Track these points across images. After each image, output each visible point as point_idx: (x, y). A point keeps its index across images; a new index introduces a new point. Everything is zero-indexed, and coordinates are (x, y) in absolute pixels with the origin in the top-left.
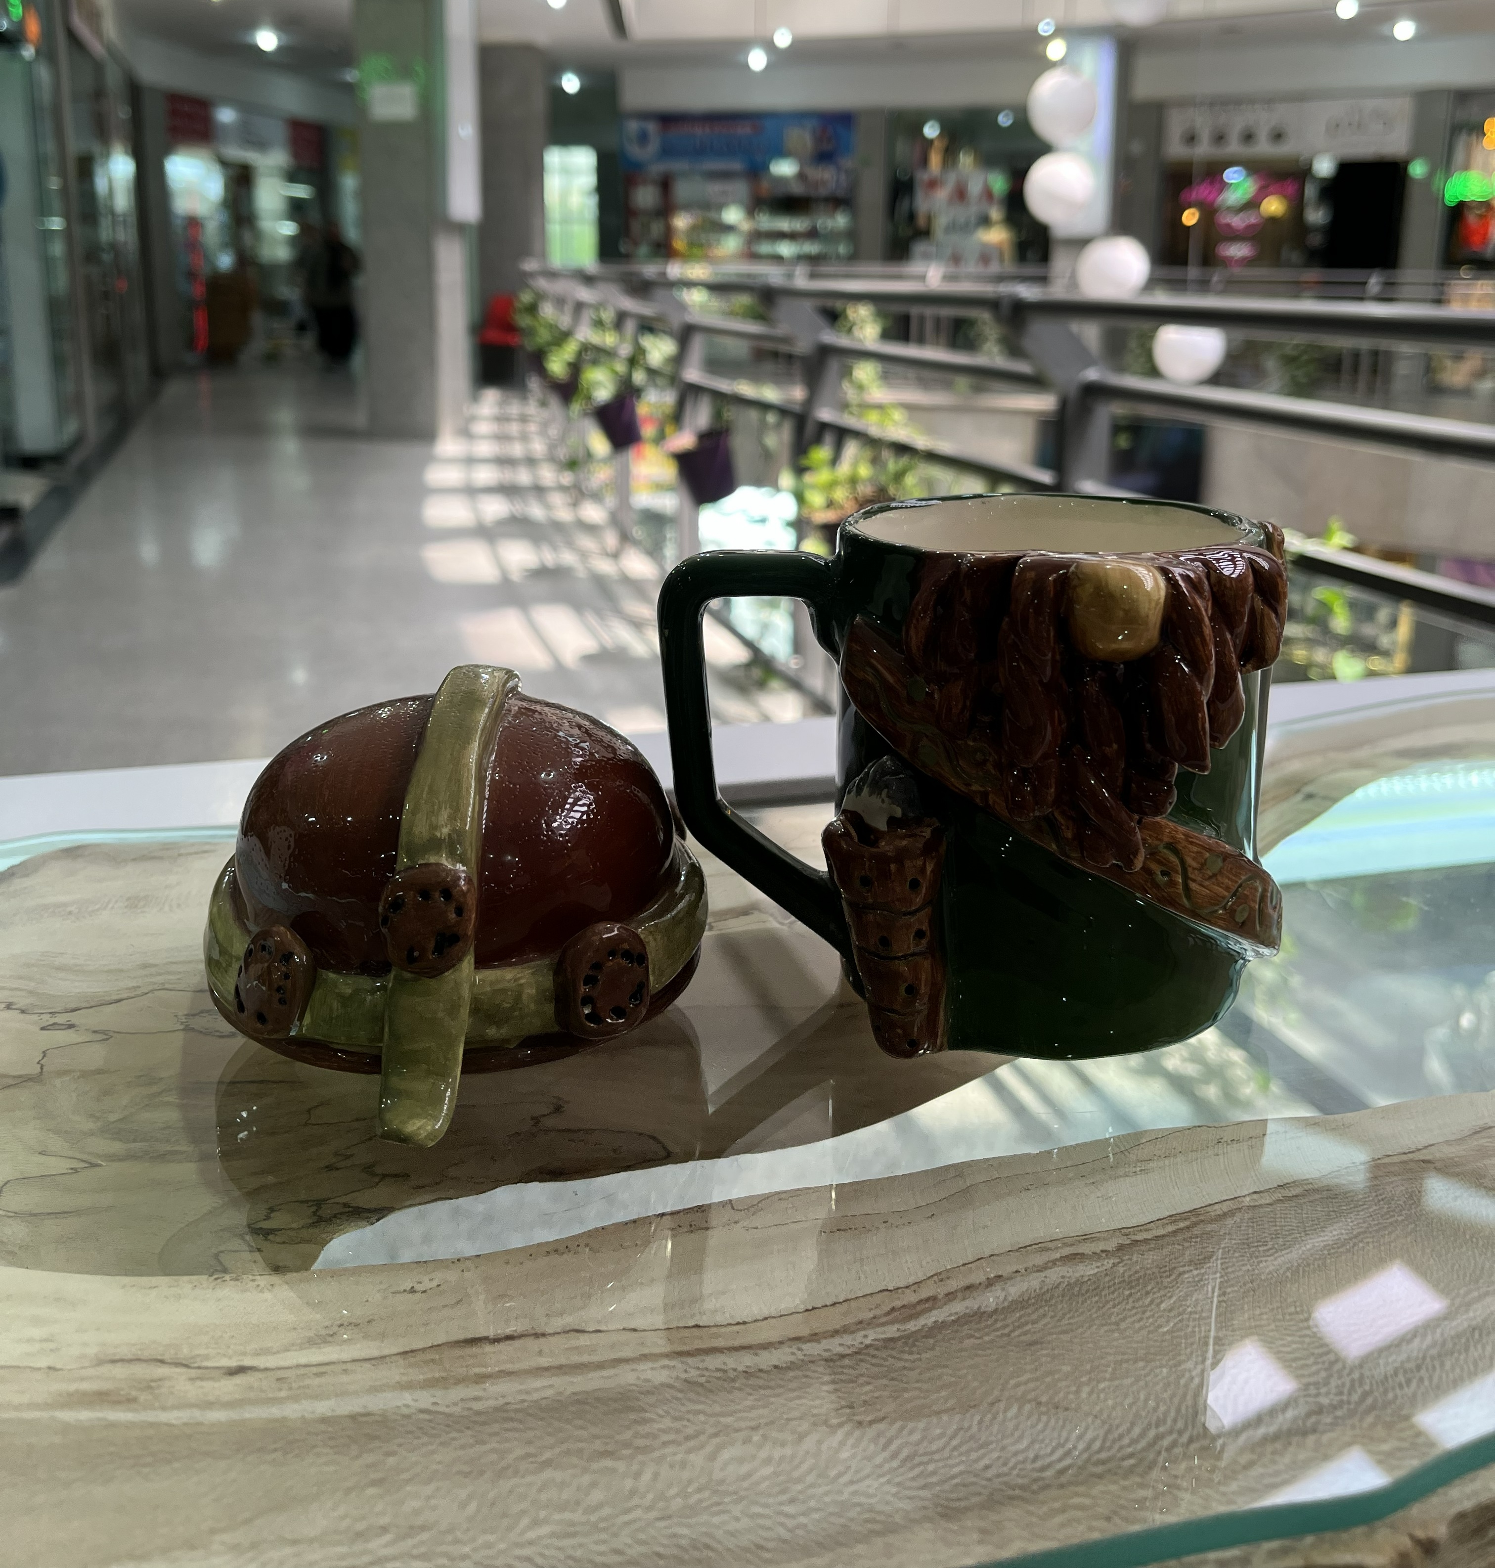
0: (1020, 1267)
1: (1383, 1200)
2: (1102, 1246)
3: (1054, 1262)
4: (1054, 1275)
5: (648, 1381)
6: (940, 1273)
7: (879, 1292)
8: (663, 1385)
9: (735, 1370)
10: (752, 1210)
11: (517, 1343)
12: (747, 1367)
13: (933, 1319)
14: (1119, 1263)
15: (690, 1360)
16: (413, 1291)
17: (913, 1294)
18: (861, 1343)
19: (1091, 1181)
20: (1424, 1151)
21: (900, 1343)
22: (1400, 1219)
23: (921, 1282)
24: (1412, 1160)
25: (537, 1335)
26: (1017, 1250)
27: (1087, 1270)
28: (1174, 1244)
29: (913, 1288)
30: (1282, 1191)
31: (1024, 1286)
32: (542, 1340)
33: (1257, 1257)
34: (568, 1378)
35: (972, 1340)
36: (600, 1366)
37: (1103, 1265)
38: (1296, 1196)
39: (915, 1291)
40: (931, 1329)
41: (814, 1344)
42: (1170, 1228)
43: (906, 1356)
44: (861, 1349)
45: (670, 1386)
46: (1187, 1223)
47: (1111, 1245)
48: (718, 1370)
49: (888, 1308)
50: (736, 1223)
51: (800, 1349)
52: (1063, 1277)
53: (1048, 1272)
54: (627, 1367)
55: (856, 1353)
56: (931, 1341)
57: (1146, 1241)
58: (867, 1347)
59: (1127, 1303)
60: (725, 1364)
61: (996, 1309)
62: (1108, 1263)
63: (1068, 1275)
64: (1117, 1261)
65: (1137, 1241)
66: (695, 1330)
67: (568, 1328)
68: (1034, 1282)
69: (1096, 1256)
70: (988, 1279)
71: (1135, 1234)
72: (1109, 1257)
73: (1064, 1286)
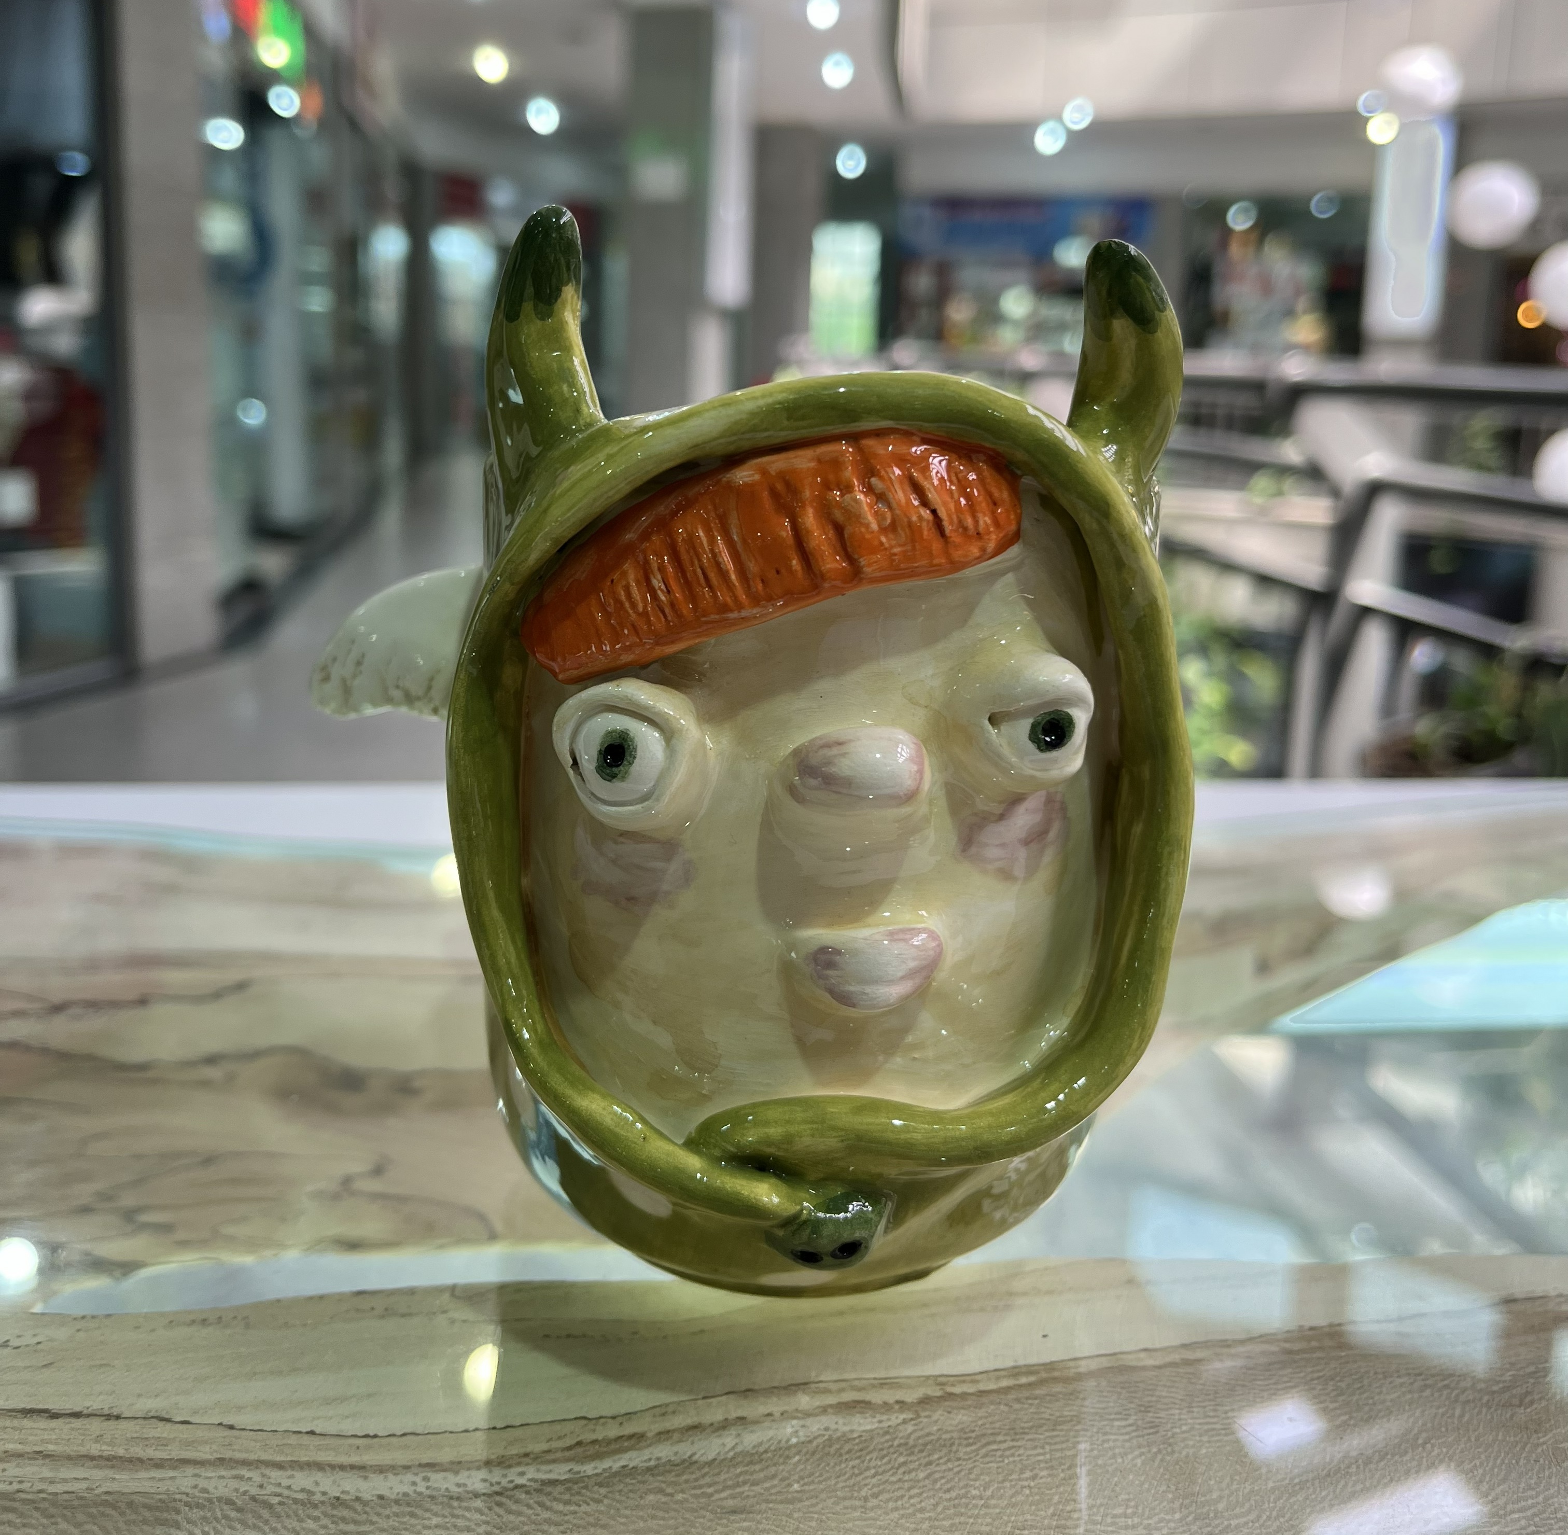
0: (776, 1410)
2: (900, 1395)
3: (824, 1410)
4: (816, 1426)
5: (205, 1491)
7: (576, 1419)
8: (219, 1499)
9: (324, 1493)
10: (475, 1299)
11: (77, 1423)
12: (343, 1492)
13: (623, 1463)
14: (912, 1419)
15: (275, 1474)
17: (617, 1426)
18: (512, 1481)
21: (560, 1488)
25: (108, 1417)
26: (784, 1389)
27: (862, 1424)
28: (1000, 1403)
29: (619, 1420)
30: (1184, 1351)
31: (771, 1433)
32: (112, 1423)
33: (1105, 1434)
34: (110, 1473)
35: (659, 1496)
36: (159, 1464)
37: (889, 1420)
38: (1198, 1360)
39: (621, 1424)
40: (615, 1474)
41: (449, 1475)
42: (1005, 1383)
43: (560, 1507)
44: (506, 1489)
45: (230, 1502)
46: (1032, 1379)
47: (911, 1396)
48: (303, 1490)
49: (574, 1442)
50: (445, 1312)
51: (426, 1479)
52: (827, 1429)
53: (808, 1422)
54: (190, 1470)
55: (497, 1493)
56: (603, 1491)
57: (964, 1396)
58: (517, 1487)
59: (892, 1475)
60: (317, 1484)
61: (715, 1460)
62: (896, 1418)
63: (833, 1426)
64: (910, 1416)
65: (951, 1394)
66: (306, 1437)
67: (151, 1414)
68: (783, 1430)
69: (886, 1407)
70: (726, 1419)
71: (953, 1385)
72: (901, 1410)
73: (820, 1440)
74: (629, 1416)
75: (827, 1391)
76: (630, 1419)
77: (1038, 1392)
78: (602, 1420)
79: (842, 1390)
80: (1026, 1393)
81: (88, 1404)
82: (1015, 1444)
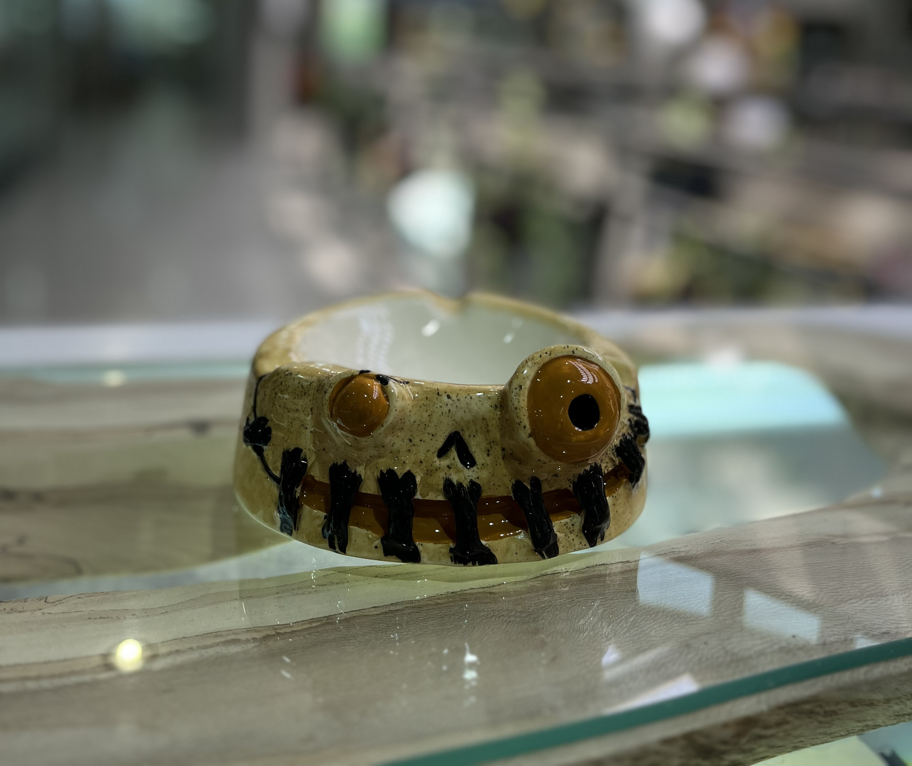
0: (194, 646)
1: (448, 614)
2: (255, 635)
3: (218, 644)
4: (211, 652)
10: (57, 603)
14: (257, 646)
19: (279, 596)
20: (497, 587)
22: (450, 627)
24: (483, 592)
26: (201, 636)
27: (233, 649)
28: (300, 636)
30: (391, 607)
31: (188, 657)
33: (345, 646)
37: (246, 647)
38: (397, 610)
42: (305, 626)
46: (319, 623)
47: (259, 636)
50: (40, 609)
52: (217, 653)
53: (209, 650)
57: (285, 633)
62: (251, 645)
63: (221, 652)
64: (258, 644)
65: (279, 634)
68: (195, 656)
69: (247, 641)
71: (280, 629)
72: (254, 642)
73: (213, 658)
75: (222, 636)
77: (320, 629)
79: (229, 635)
80: (313, 630)
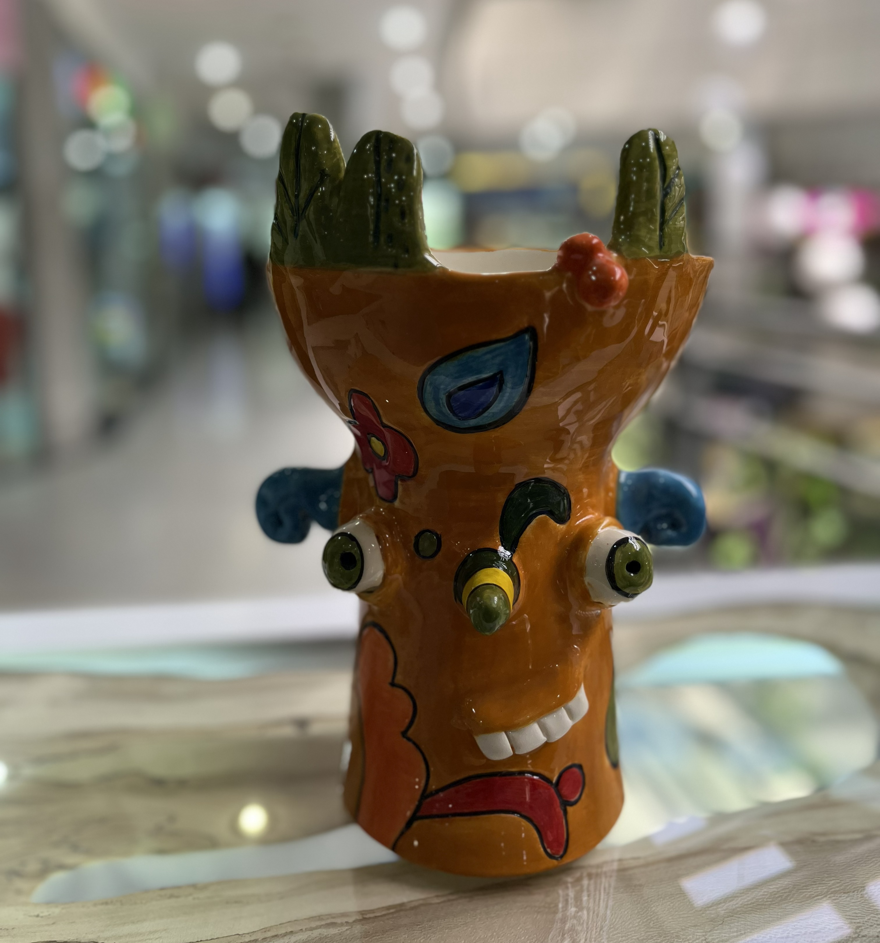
0: (303, 928)
2: (348, 919)
4: (316, 933)
6: (267, 928)
7: (235, 935)
10: (202, 888)
14: (349, 929)
16: (38, 916)
17: (249, 936)
23: (255, 932)
26: (308, 919)
27: (332, 931)
28: (380, 921)
29: (250, 934)
31: (301, 937)
33: (414, 931)
37: (342, 929)
39: (250, 936)
42: (384, 913)
46: (394, 910)
47: (351, 920)
50: (191, 895)
52: (320, 934)
53: (314, 931)
57: (370, 918)
62: (344, 929)
64: (350, 927)
65: (366, 919)
67: (91, 941)
68: (304, 936)
70: (286, 932)
71: (367, 914)
72: (346, 926)
73: (317, 938)
74: (253, 933)
75: (322, 919)
76: (253, 934)
77: (395, 915)
78: (244, 935)
79: (328, 919)
80: (391, 916)
81: (69, 938)
82: (382, 936)
